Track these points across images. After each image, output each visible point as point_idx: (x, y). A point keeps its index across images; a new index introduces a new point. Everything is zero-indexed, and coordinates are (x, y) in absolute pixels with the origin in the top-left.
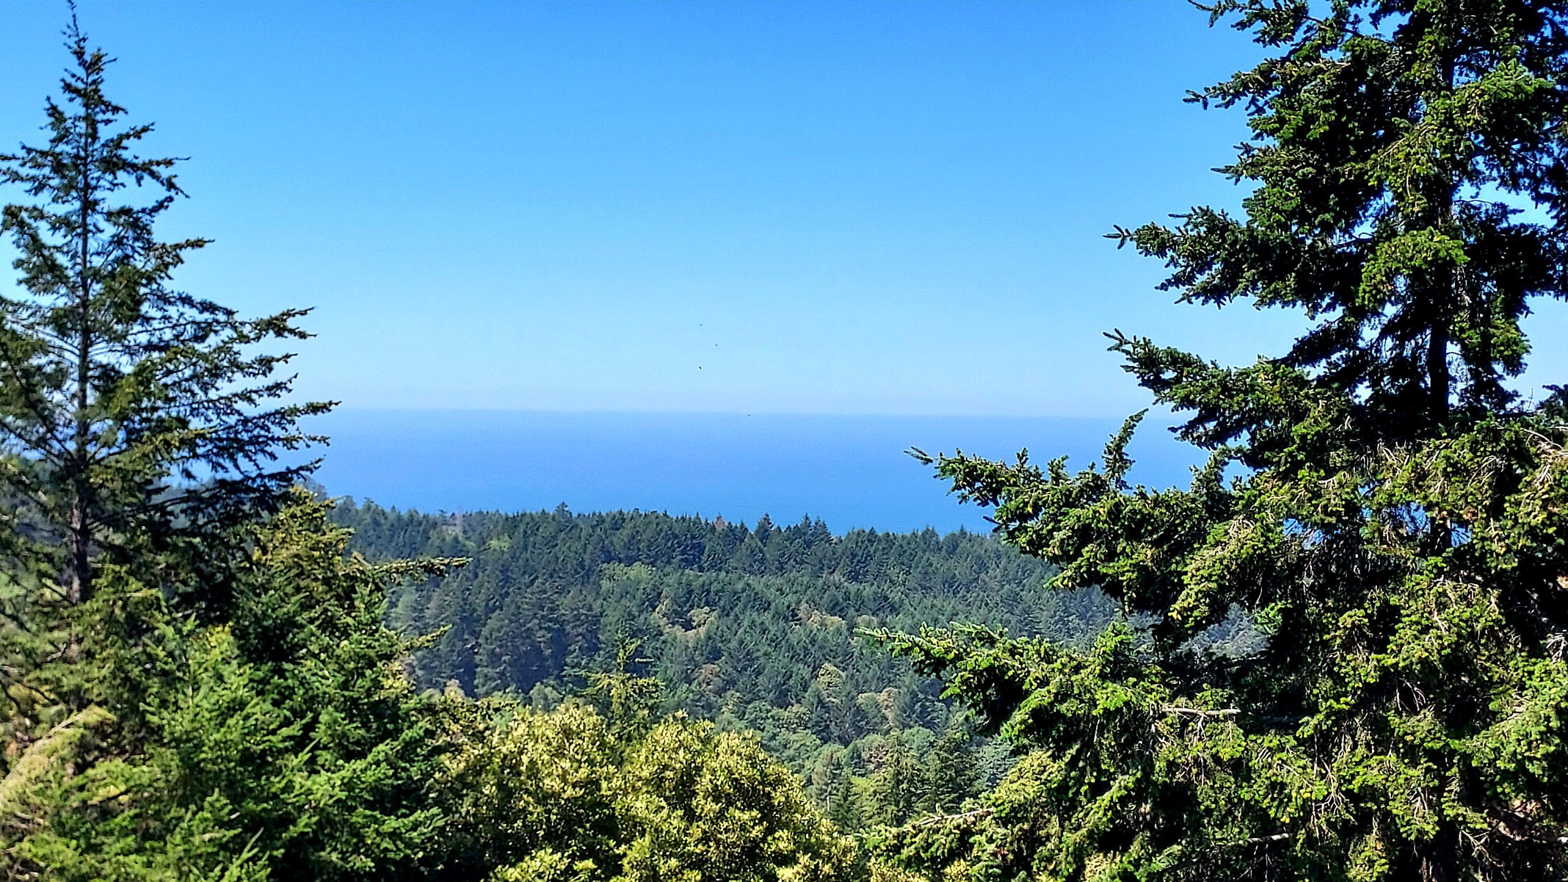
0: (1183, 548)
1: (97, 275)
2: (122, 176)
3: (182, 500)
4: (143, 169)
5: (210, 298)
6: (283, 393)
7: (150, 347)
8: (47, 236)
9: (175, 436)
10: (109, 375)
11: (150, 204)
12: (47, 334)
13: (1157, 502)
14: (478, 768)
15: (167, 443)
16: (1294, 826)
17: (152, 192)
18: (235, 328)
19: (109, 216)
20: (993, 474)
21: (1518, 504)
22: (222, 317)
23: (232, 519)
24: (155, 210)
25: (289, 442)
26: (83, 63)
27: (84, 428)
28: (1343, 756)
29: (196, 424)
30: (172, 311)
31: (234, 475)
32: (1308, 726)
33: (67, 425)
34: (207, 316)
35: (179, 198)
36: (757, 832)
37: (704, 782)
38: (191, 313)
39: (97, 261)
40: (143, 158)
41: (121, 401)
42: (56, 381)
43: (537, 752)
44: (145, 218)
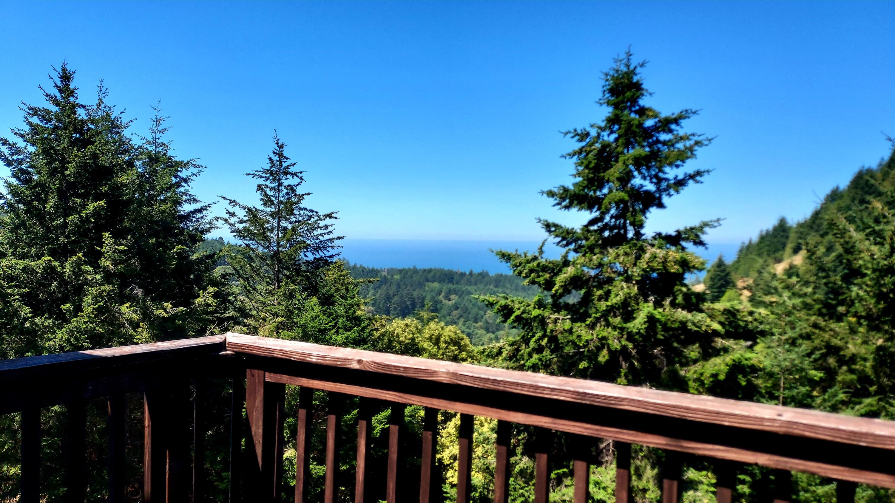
0: (557, 274)
1: (282, 203)
2: (289, 176)
3: (305, 263)
4: (295, 174)
5: (312, 209)
6: (331, 234)
7: (296, 222)
8: (268, 191)
9: (302, 246)
10: (285, 229)
11: (296, 184)
12: (269, 218)
13: (550, 262)
14: (383, 335)
15: (300, 247)
16: (585, 346)
17: (296, 180)
18: (318, 217)
19: (285, 187)
20: (509, 255)
21: (640, 263)
22: (315, 214)
23: (317, 267)
24: (297, 185)
25: (332, 247)
26: (278, 146)
27: (278, 243)
28: (598, 328)
29: (308, 242)
31: (318, 256)
32: (589, 321)
33: (274, 243)
34: (311, 213)
35: (303, 182)
36: (456, 352)
37: (442, 339)
38: (307, 213)
39: (282, 199)
40: (294, 171)
41: (288, 236)
42: (272, 231)
43: (398, 331)
44: (295, 187)
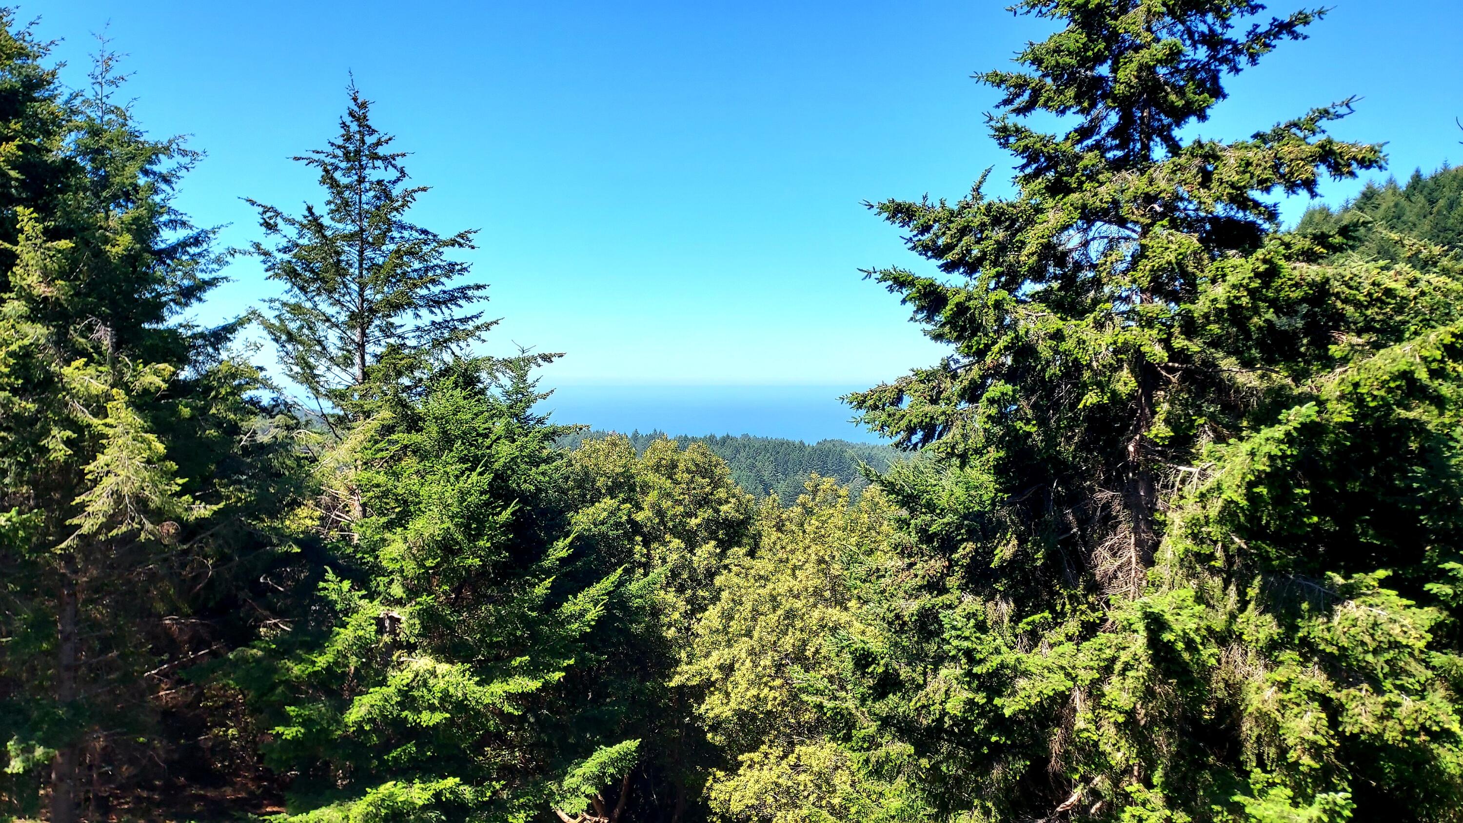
3: (413, 331)
4: (388, 160)
5: (425, 227)
11: (392, 179)
17: (393, 174)
19: (371, 184)
22: (430, 237)
24: (395, 182)
26: (357, 103)
30: (406, 234)
34: (423, 236)
37: (681, 466)
38: (415, 234)
40: (388, 153)
44: (390, 186)
